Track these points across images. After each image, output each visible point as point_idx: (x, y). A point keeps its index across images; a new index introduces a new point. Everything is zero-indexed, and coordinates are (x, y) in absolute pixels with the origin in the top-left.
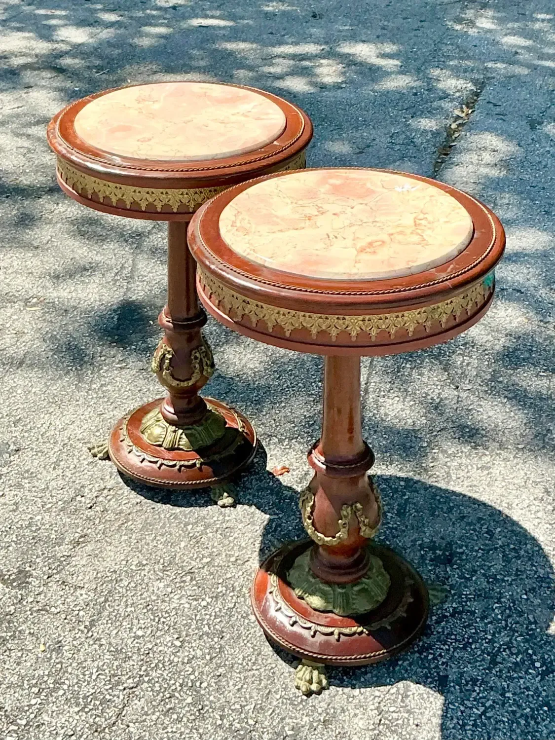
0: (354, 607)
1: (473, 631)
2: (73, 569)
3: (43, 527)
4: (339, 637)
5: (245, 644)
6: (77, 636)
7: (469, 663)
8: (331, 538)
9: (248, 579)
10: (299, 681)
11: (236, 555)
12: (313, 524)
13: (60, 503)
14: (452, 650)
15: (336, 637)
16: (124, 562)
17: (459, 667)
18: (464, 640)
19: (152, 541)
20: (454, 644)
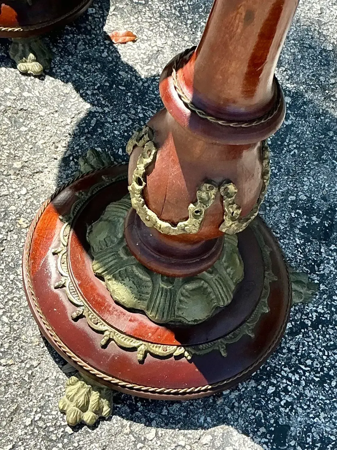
0: (180, 313)
4: (145, 356)
7: (323, 410)
8: (167, 224)
10: (68, 402)
11: (25, 159)
12: (143, 193)
14: (303, 383)
15: (140, 356)
17: (308, 415)
18: (322, 370)
20: (307, 374)
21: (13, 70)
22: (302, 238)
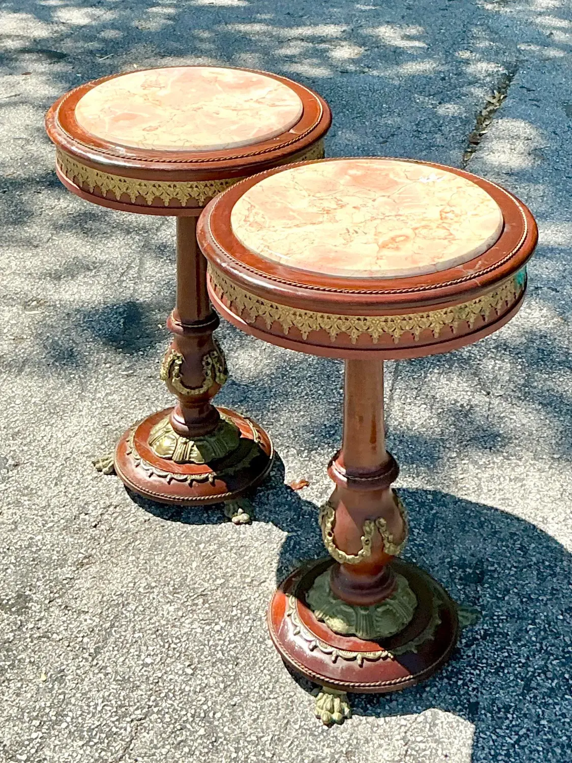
0: (378, 629)
1: (506, 654)
2: (76, 592)
3: (44, 548)
4: (362, 662)
5: (262, 671)
6: (81, 664)
7: (502, 689)
8: (352, 556)
9: (264, 601)
10: (320, 710)
11: (252, 575)
12: (334, 541)
13: (62, 521)
14: (483, 675)
15: (359, 662)
16: (132, 585)
17: (491, 693)
18: (495, 664)
19: (162, 561)
20: (485, 669)
21: (229, 523)
22: (461, 585)
